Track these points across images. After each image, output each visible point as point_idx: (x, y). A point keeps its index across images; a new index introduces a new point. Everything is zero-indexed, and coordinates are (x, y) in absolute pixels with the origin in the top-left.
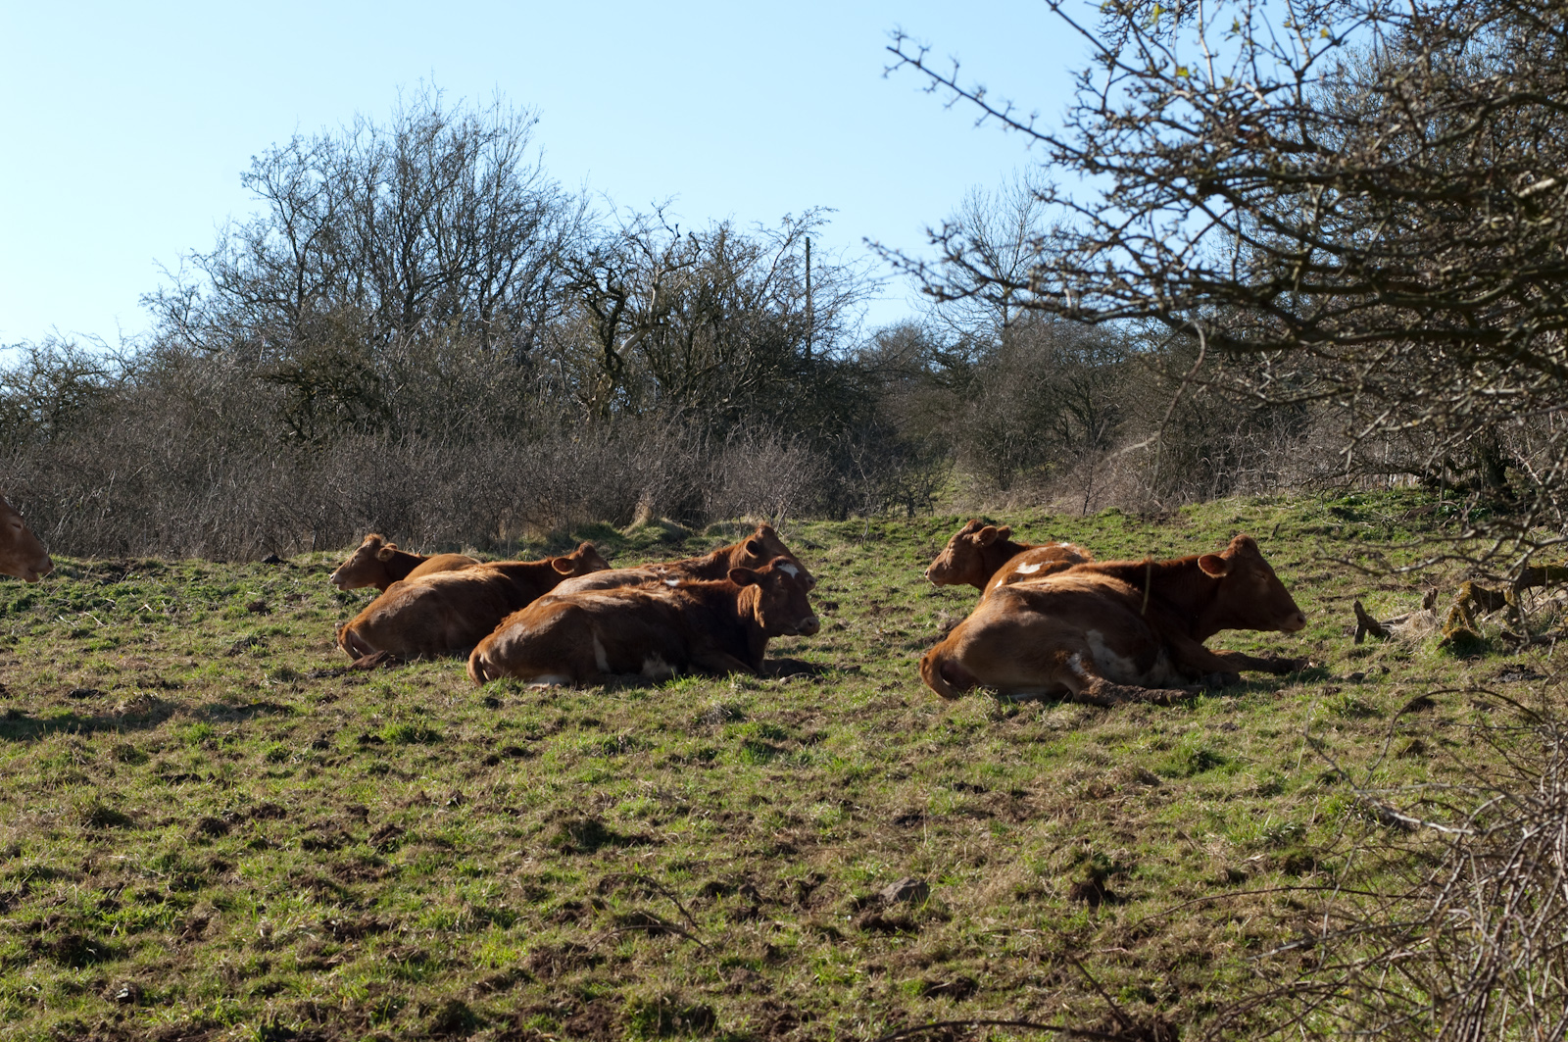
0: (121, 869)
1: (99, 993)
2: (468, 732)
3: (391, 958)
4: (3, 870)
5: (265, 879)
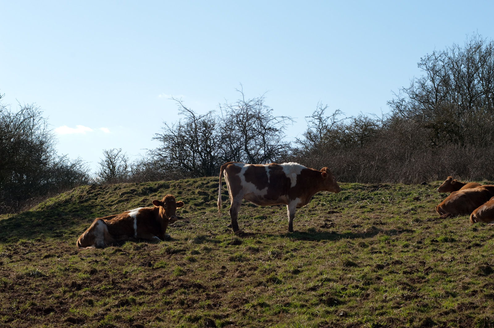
2: (464, 239)
4: (317, 279)
5: (390, 282)
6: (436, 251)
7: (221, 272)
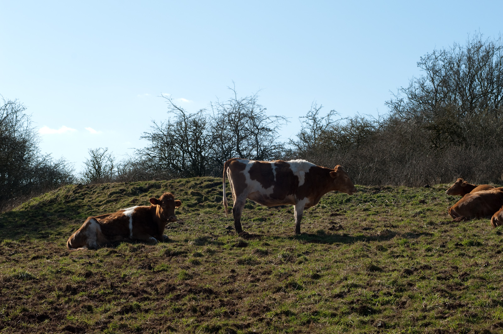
0: (379, 285)
1: (372, 324)
2: (491, 243)
3: (465, 315)
4: (342, 284)
5: (424, 289)
6: (464, 255)
7: (231, 275)
